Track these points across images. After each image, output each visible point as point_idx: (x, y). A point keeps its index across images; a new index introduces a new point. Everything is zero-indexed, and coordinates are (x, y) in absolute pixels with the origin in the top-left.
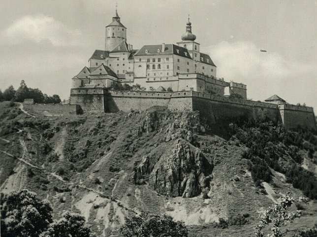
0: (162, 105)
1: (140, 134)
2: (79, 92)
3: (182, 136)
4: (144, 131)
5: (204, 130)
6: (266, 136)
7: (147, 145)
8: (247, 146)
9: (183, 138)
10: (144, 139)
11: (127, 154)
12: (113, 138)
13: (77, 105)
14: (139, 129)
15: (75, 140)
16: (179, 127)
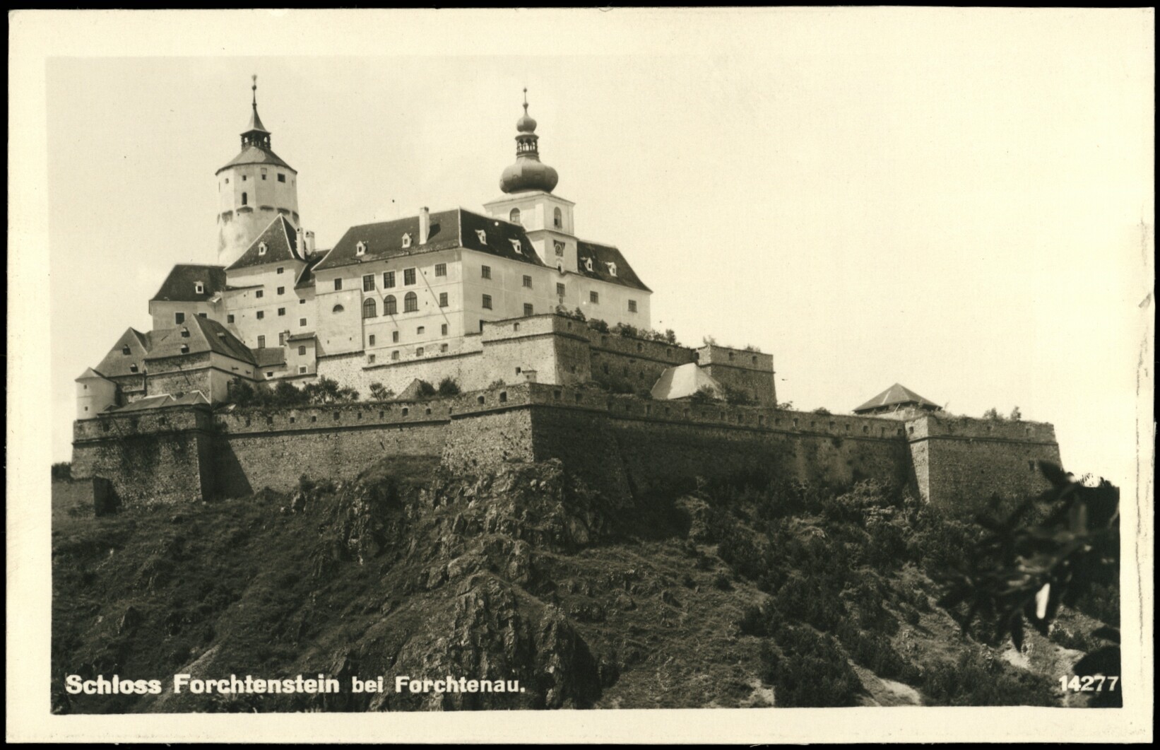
0: (422, 452)
1: (331, 569)
2: (107, 428)
3: (489, 560)
4: (348, 555)
5: (583, 537)
6: (848, 546)
7: (358, 608)
8: (765, 588)
9: (494, 569)
10: (346, 587)
11: (279, 648)
12: (228, 593)
13: (98, 482)
14: (330, 552)
15: (83, 613)
16: (480, 529)
